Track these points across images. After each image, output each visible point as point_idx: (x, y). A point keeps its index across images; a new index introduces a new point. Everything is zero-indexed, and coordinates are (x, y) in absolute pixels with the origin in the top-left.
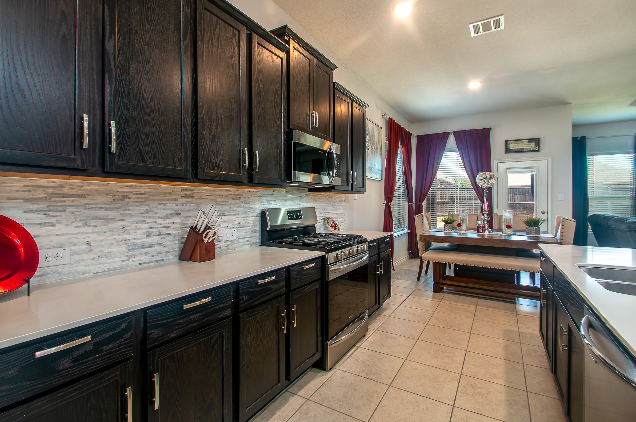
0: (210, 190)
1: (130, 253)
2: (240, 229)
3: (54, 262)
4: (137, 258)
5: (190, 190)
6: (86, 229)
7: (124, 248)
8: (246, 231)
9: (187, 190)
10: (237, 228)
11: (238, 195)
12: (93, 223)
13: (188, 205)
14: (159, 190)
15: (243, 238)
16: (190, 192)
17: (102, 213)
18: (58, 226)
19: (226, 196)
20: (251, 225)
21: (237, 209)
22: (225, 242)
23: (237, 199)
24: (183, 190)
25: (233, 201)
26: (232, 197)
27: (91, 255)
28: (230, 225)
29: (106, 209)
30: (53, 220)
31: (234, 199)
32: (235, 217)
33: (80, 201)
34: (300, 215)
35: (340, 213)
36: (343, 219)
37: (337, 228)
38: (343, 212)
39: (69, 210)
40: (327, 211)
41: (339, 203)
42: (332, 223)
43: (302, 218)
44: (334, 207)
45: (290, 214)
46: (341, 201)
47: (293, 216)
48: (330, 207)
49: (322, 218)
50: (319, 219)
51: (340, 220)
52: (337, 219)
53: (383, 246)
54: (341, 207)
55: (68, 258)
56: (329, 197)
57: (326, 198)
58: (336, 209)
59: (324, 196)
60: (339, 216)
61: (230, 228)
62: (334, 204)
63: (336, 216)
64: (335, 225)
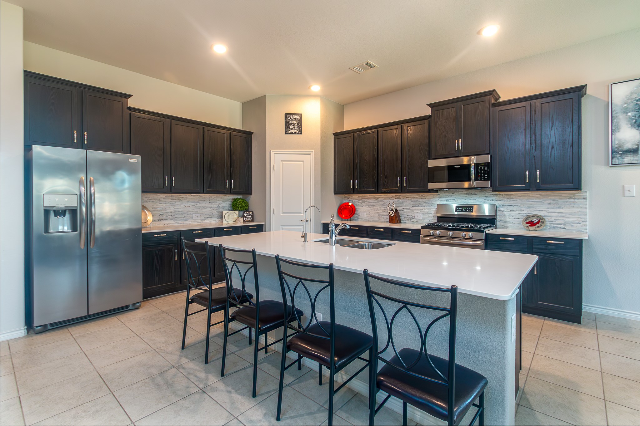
0: (408, 195)
1: (379, 217)
2: (425, 214)
3: (363, 216)
4: (381, 219)
5: (399, 196)
6: (368, 208)
7: (377, 215)
8: (429, 216)
9: (398, 196)
10: (423, 214)
11: (424, 197)
12: (370, 206)
13: (398, 202)
15: (427, 219)
16: (399, 197)
17: (372, 204)
18: (364, 207)
19: (417, 197)
20: (433, 212)
21: (424, 204)
22: (416, 219)
23: (423, 199)
24: (396, 196)
25: (421, 200)
26: (421, 198)
27: (369, 216)
28: (419, 211)
29: (373, 203)
30: (363, 205)
31: (421, 199)
32: (422, 208)
33: (368, 200)
34: (470, 210)
35: (572, 213)
36: (580, 219)
37: (537, 225)
38: (580, 211)
39: (366, 203)
40: (535, 208)
41: (567, 202)
42: (533, 220)
43: (472, 212)
44: (554, 205)
45: (459, 209)
46: (574, 199)
47: (462, 210)
48: (542, 205)
49: (525, 214)
50: (518, 215)
51: (571, 220)
52: (562, 218)
53: (547, 247)
54: (575, 206)
55: (365, 216)
56: (540, 195)
57: (533, 197)
58: (559, 208)
59: (529, 194)
60: (568, 216)
61: (419, 213)
62: (555, 202)
63: (560, 215)
64: (538, 223)
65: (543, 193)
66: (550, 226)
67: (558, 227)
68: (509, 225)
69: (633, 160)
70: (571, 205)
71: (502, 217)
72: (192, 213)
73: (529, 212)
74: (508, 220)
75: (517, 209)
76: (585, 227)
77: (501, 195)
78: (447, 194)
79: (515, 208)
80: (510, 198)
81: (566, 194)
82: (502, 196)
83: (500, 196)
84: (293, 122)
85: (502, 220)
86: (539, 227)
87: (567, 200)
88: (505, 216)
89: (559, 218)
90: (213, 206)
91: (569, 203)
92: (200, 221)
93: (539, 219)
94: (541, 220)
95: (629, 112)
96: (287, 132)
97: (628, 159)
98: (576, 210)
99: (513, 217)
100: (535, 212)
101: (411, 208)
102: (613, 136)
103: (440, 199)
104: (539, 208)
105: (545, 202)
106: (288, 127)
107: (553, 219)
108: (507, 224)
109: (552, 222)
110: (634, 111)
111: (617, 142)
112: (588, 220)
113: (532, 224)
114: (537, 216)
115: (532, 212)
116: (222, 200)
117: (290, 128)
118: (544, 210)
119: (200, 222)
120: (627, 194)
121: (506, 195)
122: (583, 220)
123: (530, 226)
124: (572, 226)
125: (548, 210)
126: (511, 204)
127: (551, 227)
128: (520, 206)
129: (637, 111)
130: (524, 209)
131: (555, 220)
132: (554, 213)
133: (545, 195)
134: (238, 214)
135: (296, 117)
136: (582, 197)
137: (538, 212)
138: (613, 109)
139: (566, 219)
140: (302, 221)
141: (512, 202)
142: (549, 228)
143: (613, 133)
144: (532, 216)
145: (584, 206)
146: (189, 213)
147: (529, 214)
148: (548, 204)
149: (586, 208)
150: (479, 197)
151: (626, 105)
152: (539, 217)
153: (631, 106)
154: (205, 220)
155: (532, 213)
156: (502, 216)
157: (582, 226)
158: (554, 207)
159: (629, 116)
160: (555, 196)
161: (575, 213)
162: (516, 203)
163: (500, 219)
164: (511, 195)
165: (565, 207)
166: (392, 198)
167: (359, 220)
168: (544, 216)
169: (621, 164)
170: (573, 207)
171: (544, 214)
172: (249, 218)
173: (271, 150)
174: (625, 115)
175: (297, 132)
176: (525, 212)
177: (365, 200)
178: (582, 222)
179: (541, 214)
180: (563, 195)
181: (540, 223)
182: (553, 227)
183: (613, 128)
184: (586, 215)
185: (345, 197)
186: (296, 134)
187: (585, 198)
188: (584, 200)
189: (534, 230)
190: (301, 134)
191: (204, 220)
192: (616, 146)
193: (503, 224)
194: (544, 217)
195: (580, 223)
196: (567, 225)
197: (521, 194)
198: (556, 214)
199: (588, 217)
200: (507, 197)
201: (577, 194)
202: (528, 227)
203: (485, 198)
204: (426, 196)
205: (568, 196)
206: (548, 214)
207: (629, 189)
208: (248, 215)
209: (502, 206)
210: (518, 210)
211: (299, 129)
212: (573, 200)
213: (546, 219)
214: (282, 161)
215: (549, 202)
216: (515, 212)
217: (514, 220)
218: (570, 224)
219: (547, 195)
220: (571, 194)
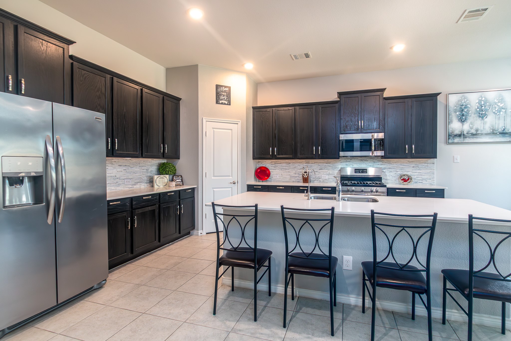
0: (316, 161)
1: (291, 178)
2: (329, 175)
3: (276, 178)
4: (292, 180)
7: (289, 177)
9: (307, 161)
10: (328, 175)
12: (282, 170)
14: (298, 161)
15: (331, 179)
16: (308, 162)
17: (284, 168)
18: (276, 170)
19: (323, 163)
20: (336, 174)
21: (328, 168)
22: (322, 179)
23: (328, 163)
24: (306, 161)
25: (326, 165)
26: (326, 163)
27: (282, 177)
28: (325, 173)
29: (285, 167)
30: (275, 169)
31: (327, 163)
32: (327, 171)
33: (280, 165)
34: (365, 171)
35: (426, 173)
36: (431, 177)
37: (408, 181)
38: (431, 172)
39: (278, 167)
40: (405, 170)
41: (424, 165)
42: (405, 178)
43: (367, 173)
44: (416, 168)
45: (357, 171)
46: (428, 164)
47: (359, 172)
48: (409, 168)
50: (394, 175)
51: (425, 177)
52: (420, 176)
53: (425, 195)
54: (428, 168)
55: (278, 177)
56: (408, 161)
57: (404, 162)
58: (419, 170)
59: (401, 161)
60: (424, 174)
61: (325, 174)
62: (416, 166)
63: (419, 174)
64: (408, 179)
65: (410, 160)
67: (418, 182)
68: (389, 181)
69: (459, 141)
72: (123, 178)
73: (402, 172)
74: (388, 178)
76: (433, 182)
78: (347, 160)
79: (392, 170)
81: (423, 161)
83: (383, 162)
84: (223, 93)
86: (409, 182)
87: (424, 164)
88: (386, 175)
89: (419, 176)
90: (142, 170)
91: (425, 167)
92: (131, 186)
93: (408, 177)
94: (410, 178)
95: (457, 112)
96: (217, 102)
97: (457, 140)
98: (429, 171)
99: (392, 176)
101: (318, 171)
102: (449, 125)
103: (342, 164)
104: (407, 170)
105: (411, 166)
106: (218, 97)
109: (415, 179)
110: (460, 112)
111: (451, 130)
112: (435, 177)
113: (405, 180)
114: (407, 175)
116: (149, 164)
117: (221, 98)
118: (410, 172)
119: (131, 188)
120: (455, 161)
121: (387, 161)
122: (432, 177)
123: (404, 182)
124: (426, 181)
125: (413, 171)
126: (390, 167)
127: (414, 182)
128: (395, 169)
129: (461, 112)
130: (399, 170)
131: (417, 177)
132: (416, 173)
134: (168, 178)
135: (226, 89)
136: (432, 163)
138: (449, 109)
139: (423, 177)
143: (449, 124)
144: (404, 175)
146: (121, 178)
149: (434, 169)
150: (370, 162)
151: (456, 108)
153: (458, 108)
154: (136, 185)
155: (403, 173)
157: (432, 181)
159: (457, 114)
160: (417, 162)
161: (428, 173)
162: (393, 167)
163: (384, 178)
164: (390, 161)
165: (422, 169)
166: (302, 163)
167: (272, 181)
169: (453, 143)
170: (427, 169)
171: (410, 174)
172: (180, 182)
173: (204, 118)
174: (455, 113)
175: (226, 103)
176: (399, 173)
177: (278, 165)
178: (432, 178)
179: (409, 174)
180: (422, 161)
181: (410, 180)
182: (415, 182)
183: (449, 121)
184: (434, 174)
185: (259, 162)
186: (225, 104)
188: (433, 165)
190: (230, 105)
192: (451, 132)
194: (411, 176)
195: (431, 179)
196: (423, 180)
199: (435, 175)
200: (387, 162)
203: (373, 163)
204: (330, 161)
206: (413, 174)
207: (456, 158)
208: (177, 179)
210: (395, 171)
211: (228, 100)
212: (426, 165)
213: (412, 177)
214: (213, 128)
215: (413, 166)
216: (393, 172)
219: (412, 161)
220: (426, 161)
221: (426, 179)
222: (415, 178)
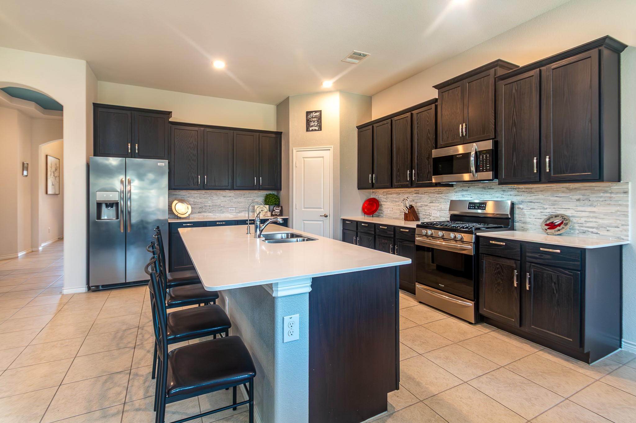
0: (426, 190)
1: (400, 214)
2: (441, 211)
5: (418, 190)
6: (391, 204)
7: (399, 212)
8: (446, 213)
9: (416, 190)
11: (440, 192)
12: (393, 202)
13: (417, 197)
14: (408, 191)
15: (443, 217)
16: (418, 191)
17: (395, 199)
19: (434, 192)
21: (440, 200)
22: (433, 217)
23: (440, 194)
24: (415, 190)
25: (438, 195)
26: (437, 193)
27: (393, 212)
28: (436, 208)
30: (387, 201)
31: (438, 194)
32: (439, 204)
33: (391, 196)
34: (483, 207)
35: (607, 212)
36: (618, 222)
37: (558, 228)
38: (618, 211)
39: (389, 198)
40: (561, 206)
41: (601, 197)
42: (555, 222)
43: (485, 209)
44: (584, 202)
45: (472, 205)
46: (611, 193)
47: (475, 207)
48: (569, 201)
49: (548, 214)
50: (539, 214)
51: (606, 222)
52: (594, 220)
53: (542, 256)
54: (612, 203)
55: (389, 212)
56: (567, 188)
57: (558, 191)
58: (590, 206)
59: (553, 188)
60: (602, 216)
61: (436, 210)
62: (585, 197)
63: (592, 215)
64: (559, 225)
65: (570, 185)
66: (578, 230)
67: (589, 232)
68: (529, 226)
70: (607, 202)
71: (522, 217)
72: (227, 207)
73: (553, 210)
74: (528, 220)
75: (538, 207)
77: (520, 188)
78: (463, 188)
79: (536, 206)
80: (531, 192)
81: (599, 186)
82: (521, 190)
83: (519, 190)
84: (313, 119)
85: (521, 221)
86: (559, 230)
87: (602, 194)
88: (525, 215)
89: (591, 220)
90: (247, 201)
91: (604, 199)
92: (235, 214)
93: (563, 220)
94: (564, 222)
96: (308, 130)
98: (614, 209)
99: (535, 217)
100: (560, 211)
101: (429, 204)
103: (456, 194)
104: (565, 206)
105: (572, 198)
106: (308, 125)
107: (583, 220)
108: (528, 225)
109: (581, 225)
112: (630, 223)
113: (552, 226)
114: (562, 216)
115: (557, 210)
116: (256, 195)
117: (311, 125)
118: (572, 209)
121: (527, 188)
122: (623, 223)
123: (548, 228)
124: (608, 231)
125: (577, 209)
126: (532, 200)
127: (580, 231)
128: (542, 203)
130: (548, 207)
131: (585, 221)
132: (584, 213)
133: (573, 188)
134: (268, 208)
135: (316, 114)
136: (622, 191)
137: (564, 211)
139: (600, 221)
140: (321, 216)
141: (533, 198)
142: (578, 232)
144: (556, 216)
145: (625, 203)
146: (225, 207)
147: (553, 213)
148: (577, 200)
149: (627, 206)
150: (496, 192)
152: (563, 218)
155: (557, 212)
156: (522, 215)
157: (621, 231)
158: (584, 204)
160: (586, 189)
161: (611, 212)
162: (537, 200)
163: (519, 218)
165: (599, 205)
166: (412, 194)
167: (384, 216)
168: (572, 217)
170: (609, 204)
171: (572, 213)
172: (278, 212)
173: (294, 148)
175: (317, 128)
176: (548, 210)
177: (389, 196)
178: (622, 225)
179: (568, 213)
180: (596, 188)
181: (562, 226)
182: (582, 231)
184: (627, 216)
185: (373, 192)
186: (316, 130)
187: (626, 192)
188: (625, 195)
189: (552, 234)
190: (321, 130)
191: (239, 213)
193: (523, 225)
195: (618, 227)
196: (601, 229)
197: (543, 187)
198: (587, 214)
199: (630, 219)
200: (526, 191)
201: (614, 186)
202: (546, 230)
203: (502, 193)
204: (442, 191)
205: (603, 189)
206: (577, 213)
208: (277, 209)
209: (521, 203)
210: (540, 208)
211: (319, 125)
212: (608, 195)
213: (574, 220)
214: (303, 158)
215: (577, 197)
216: (537, 210)
217: (535, 221)
218: (605, 228)
219: (575, 188)
220: (607, 187)
221: (606, 228)
222: (581, 223)
